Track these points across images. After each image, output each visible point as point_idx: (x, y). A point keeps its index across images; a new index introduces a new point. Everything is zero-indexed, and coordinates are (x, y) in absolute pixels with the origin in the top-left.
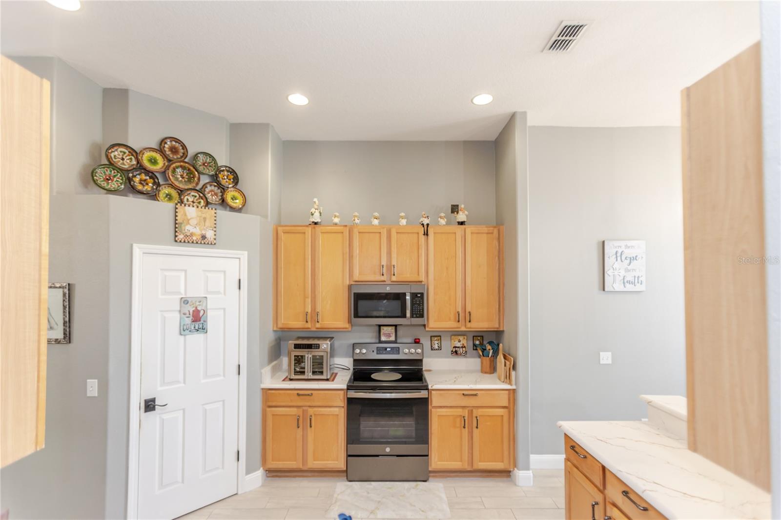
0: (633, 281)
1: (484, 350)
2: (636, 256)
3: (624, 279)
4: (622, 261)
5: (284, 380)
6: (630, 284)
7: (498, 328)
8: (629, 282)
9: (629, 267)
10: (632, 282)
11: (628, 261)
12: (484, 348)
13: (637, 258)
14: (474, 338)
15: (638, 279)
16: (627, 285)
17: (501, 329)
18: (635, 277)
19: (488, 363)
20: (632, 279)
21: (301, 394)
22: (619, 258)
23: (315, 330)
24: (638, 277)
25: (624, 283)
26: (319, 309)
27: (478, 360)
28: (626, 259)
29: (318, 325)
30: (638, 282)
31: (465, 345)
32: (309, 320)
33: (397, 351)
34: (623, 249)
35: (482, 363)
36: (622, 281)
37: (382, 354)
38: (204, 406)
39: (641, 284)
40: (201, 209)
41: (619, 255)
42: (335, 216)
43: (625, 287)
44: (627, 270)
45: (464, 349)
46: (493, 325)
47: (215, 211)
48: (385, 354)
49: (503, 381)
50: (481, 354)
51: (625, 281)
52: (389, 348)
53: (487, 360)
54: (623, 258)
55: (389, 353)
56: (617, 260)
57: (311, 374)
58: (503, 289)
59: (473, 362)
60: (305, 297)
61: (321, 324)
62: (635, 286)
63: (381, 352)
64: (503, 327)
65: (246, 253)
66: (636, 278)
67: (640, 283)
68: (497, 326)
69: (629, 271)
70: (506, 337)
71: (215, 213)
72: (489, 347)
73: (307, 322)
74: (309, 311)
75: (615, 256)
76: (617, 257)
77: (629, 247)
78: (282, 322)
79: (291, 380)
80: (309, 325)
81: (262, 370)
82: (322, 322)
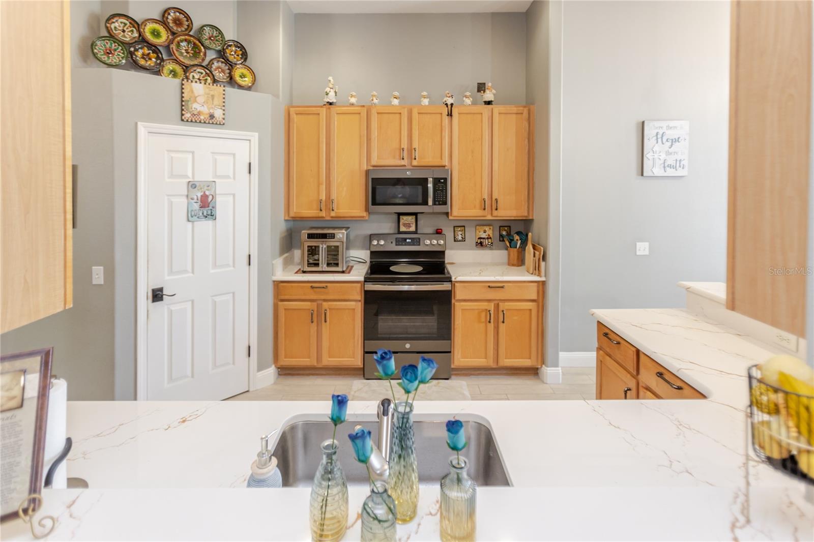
0: (675, 165)
1: (511, 241)
2: (679, 138)
3: (664, 163)
4: (663, 144)
5: (296, 273)
6: (671, 168)
7: (526, 217)
8: (670, 166)
9: (671, 150)
10: (673, 166)
11: (669, 144)
12: (511, 238)
13: (680, 140)
14: (501, 228)
15: (680, 163)
16: (668, 169)
17: (531, 218)
18: (676, 160)
19: (516, 254)
20: (673, 163)
21: (314, 286)
22: (660, 140)
23: (330, 219)
24: (680, 161)
25: (664, 167)
26: (334, 196)
27: (505, 252)
28: (667, 140)
29: (333, 214)
30: (680, 166)
31: (491, 235)
32: (323, 208)
33: (416, 242)
34: (664, 130)
35: (509, 255)
36: (663, 165)
37: (402, 245)
38: (214, 298)
39: (683, 168)
40: (209, 86)
41: (659, 136)
42: (352, 96)
43: (665, 172)
44: (668, 153)
45: (490, 240)
46: (521, 213)
47: (224, 88)
48: (405, 245)
49: (531, 272)
50: (508, 245)
51: (666, 165)
52: (409, 239)
53: (514, 252)
54: (664, 140)
55: (409, 244)
56: (657, 142)
57: (325, 266)
58: (533, 174)
59: (500, 255)
60: (319, 184)
61: (336, 212)
62: (676, 170)
63: (401, 243)
64: (533, 216)
65: (257, 134)
66: (678, 162)
67: (682, 166)
68: (526, 214)
69: (671, 154)
70: (535, 226)
71: (224, 90)
72: (517, 237)
73: (321, 210)
74: (324, 198)
75: (655, 138)
76: (657, 139)
77: (671, 128)
78: (295, 211)
79: (304, 272)
80: (323, 214)
81: (274, 262)
82: (337, 210)
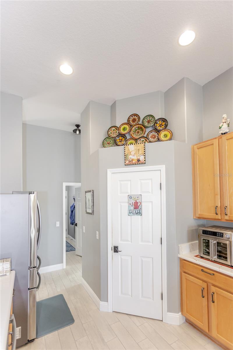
5: (196, 256)
21: (204, 270)
23: (225, 221)
26: (227, 203)
29: (227, 218)
32: (219, 212)
38: (142, 258)
40: (137, 145)
57: (216, 257)
60: (215, 195)
61: (229, 216)
65: (165, 165)
71: (144, 145)
73: (217, 214)
74: (219, 205)
78: (199, 213)
79: (202, 257)
80: (219, 217)
81: (179, 245)
82: (230, 214)
